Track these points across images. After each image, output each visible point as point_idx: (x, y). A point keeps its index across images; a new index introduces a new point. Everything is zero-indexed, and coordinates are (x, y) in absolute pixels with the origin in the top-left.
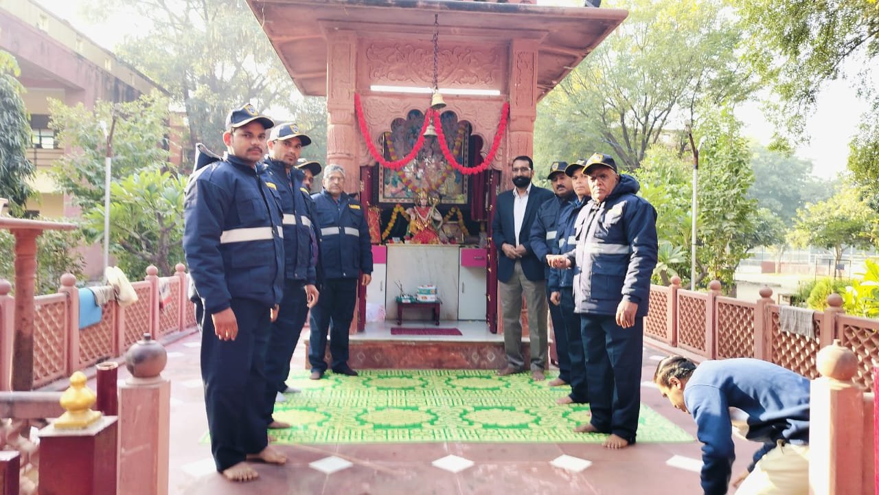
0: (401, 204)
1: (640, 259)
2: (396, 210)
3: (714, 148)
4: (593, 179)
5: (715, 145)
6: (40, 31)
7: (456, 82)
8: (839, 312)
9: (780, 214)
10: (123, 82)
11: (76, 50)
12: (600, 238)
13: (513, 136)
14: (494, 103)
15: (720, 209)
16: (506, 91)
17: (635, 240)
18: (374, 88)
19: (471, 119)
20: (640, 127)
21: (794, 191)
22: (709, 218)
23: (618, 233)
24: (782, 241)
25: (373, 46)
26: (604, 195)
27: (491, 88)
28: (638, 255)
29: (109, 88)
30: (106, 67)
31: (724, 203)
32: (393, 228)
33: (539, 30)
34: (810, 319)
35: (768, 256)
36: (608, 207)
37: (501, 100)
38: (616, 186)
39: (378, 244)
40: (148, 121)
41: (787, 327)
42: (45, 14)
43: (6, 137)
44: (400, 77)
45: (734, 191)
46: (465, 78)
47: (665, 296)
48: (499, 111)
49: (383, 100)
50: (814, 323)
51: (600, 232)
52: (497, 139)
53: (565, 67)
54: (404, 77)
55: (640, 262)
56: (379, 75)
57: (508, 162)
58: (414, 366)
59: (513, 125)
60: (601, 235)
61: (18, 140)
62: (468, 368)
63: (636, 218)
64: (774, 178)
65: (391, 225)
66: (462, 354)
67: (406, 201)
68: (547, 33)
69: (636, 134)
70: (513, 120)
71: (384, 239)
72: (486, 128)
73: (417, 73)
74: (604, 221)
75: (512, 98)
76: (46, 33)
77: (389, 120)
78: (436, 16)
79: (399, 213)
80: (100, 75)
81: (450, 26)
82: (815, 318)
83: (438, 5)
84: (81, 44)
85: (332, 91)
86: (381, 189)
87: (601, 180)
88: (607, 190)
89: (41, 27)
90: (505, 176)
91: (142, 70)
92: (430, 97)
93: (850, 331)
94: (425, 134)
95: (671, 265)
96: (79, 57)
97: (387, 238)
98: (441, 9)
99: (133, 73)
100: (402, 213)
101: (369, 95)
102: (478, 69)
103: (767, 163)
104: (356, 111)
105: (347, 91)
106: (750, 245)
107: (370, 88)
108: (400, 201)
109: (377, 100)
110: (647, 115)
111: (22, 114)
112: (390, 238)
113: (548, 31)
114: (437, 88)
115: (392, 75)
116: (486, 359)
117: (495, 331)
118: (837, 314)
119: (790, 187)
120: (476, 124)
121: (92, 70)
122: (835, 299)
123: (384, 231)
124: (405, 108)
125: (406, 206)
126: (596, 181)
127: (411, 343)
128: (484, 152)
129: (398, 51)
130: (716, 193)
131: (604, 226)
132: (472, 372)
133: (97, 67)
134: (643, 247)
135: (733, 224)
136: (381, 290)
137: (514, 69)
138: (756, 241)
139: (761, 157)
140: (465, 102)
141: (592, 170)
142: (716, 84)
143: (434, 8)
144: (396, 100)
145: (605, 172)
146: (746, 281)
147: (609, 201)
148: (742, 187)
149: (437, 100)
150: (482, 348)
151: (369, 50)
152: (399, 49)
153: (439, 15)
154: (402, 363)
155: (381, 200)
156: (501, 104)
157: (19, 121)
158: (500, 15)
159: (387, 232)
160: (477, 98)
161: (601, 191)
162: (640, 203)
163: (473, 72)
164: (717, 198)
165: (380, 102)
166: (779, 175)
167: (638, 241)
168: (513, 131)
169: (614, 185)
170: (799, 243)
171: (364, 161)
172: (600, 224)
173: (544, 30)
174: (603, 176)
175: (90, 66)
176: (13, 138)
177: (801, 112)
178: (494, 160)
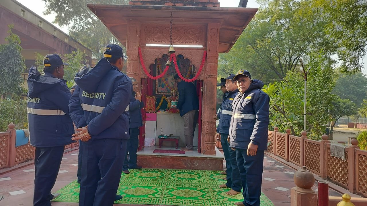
0: (165, 95)
1: (260, 121)
2: (163, 98)
3: (316, 72)
4: (239, 82)
5: (316, 70)
6: (39, 27)
7: (183, 42)
8: (356, 148)
9: (356, 102)
10: (73, 47)
11: (54, 34)
12: (240, 111)
13: (208, 66)
14: (200, 51)
15: (318, 99)
16: (205, 46)
17: (258, 112)
18: (147, 45)
19: (190, 58)
20: (288, 63)
21: (362, 91)
22: (313, 103)
23: (250, 108)
24: (356, 114)
25: (147, 27)
26: (244, 90)
27: (199, 44)
28: (259, 119)
29: (66, 49)
30: (66, 41)
31: (320, 96)
32: (161, 105)
33: (220, 19)
34: (344, 151)
35: (351, 120)
36: (246, 96)
37: (204, 50)
38: (251, 85)
39: (153, 112)
40: (74, 62)
41: (334, 154)
42: (42, 21)
43: (13, 68)
44: (159, 40)
45: (325, 91)
46: (188, 40)
47: (284, 138)
48: (202, 54)
49: (151, 50)
50: (345, 152)
51: (240, 108)
52: (201, 67)
53: (236, 35)
54: (160, 40)
55: (259, 123)
56: (150, 39)
57: (206, 76)
58: (161, 167)
59: (208, 60)
60: (241, 109)
61: (18, 69)
62: (186, 169)
63: (259, 101)
64: (353, 86)
65: (160, 104)
66: (183, 162)
67: (167, 94)
68: (223, 20)
69: (285, 67)
70: (208, 58)
71: (157, 110)
72: (196, 61)
73: (166, 38)
74: (243, 102)
75: (208, 49)
76: (42, 28)
77: (154, 59)
78: (172, 13)
79: (164, 99)
80: (63, 44)
81: (180, 18)
82: (346, 151)
83: (171, 8)
84: (56, 32)
85: (129, 46)
86: (157, 89)
87: (243, 83)
88: (246, 88)
89: (40, 26)
90: (205, 82)
91: (81, 42)
92: (168, 48)
93: (362, 158)
94: (166, 64)
95: (294, 124)
96: (55, 37)
97: (158, 110)
98: (173, 10)
99: (77, 43)
100: (165, 99)
101: (145, 48)
102: (193, 36)
103: (350, 79)
104: (139, 55)
105: (135, 46)
106: (340, 115)
107: (145, 45)
108: (165, 94)
109: (149, 50)
110: (290, 58)
111: (20, 59)
112: (159, 110)
113: (224, 19)
114: (171, 44)
115: (156, 39)
116: (194, 165)
117: (200, 152)
118: (355, 149)
119: (360, 90)
120: (192, 60)
121: (60, 43)
122: (354, 141)
123: (157, 107)
124: (161, 54)
125: (167, 96)
126: (241, 83)
127: (160, 157)
128: (196, 72)
129: (158, 29)
130: (317, 91)
131: (243, 105)
132: (186, 171)
133: (62, 41)
134: (261, 115)
135: (324, 105)
136: (154, 132)
137: (208, 36)
138: (343, 114)
139: (346, 76)
140: (187, 50)
141: (238, 78)
142: (321, 44)
143: (169, 9)
144: (157, 50)
145: (245, 79)
146: (339, 131)
147: (246, 93)
148: (329, 89)
149: (171, 50)
150: (192, 160)
151: (146, 29)
152: (159, 28)
153: (173, 13)
154: (156, 165)
155: (156, 93)
156: (203, 51)
157: (19, 62)
158: (200, 12)
159: (159, 107)
160: (193, 49)
161: (243, 88)
162: (261, 94)
163: (191, 37)
164: (317, 94)
165: (150, 51)
166: (355, 85)
167: (259, 113)
168: (208, 63)
169: (250, 84)
170: (364, 115)
171: (142, 76)
172: (241, 104)
173: (222, 19)
174: (244, 81)
175: (59, 41)
176: (16, 68)
177: (357, 55)
178: (200, 76)
